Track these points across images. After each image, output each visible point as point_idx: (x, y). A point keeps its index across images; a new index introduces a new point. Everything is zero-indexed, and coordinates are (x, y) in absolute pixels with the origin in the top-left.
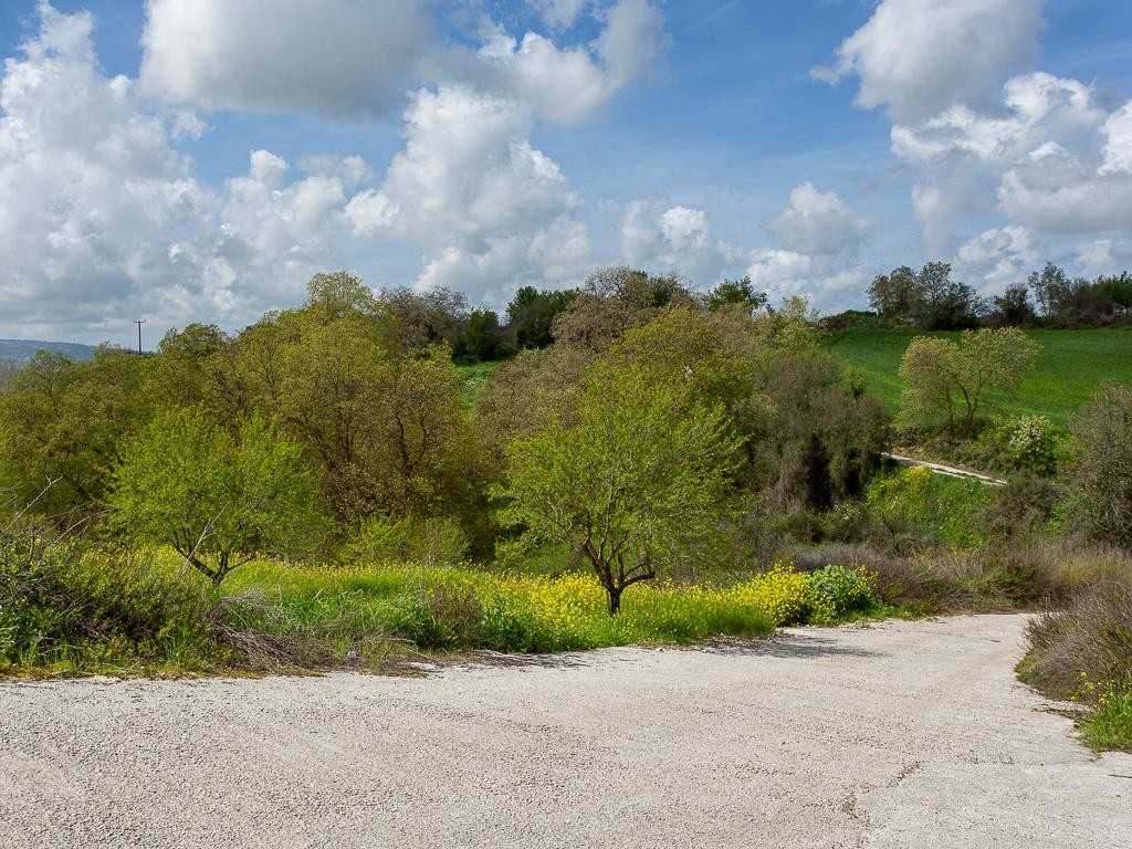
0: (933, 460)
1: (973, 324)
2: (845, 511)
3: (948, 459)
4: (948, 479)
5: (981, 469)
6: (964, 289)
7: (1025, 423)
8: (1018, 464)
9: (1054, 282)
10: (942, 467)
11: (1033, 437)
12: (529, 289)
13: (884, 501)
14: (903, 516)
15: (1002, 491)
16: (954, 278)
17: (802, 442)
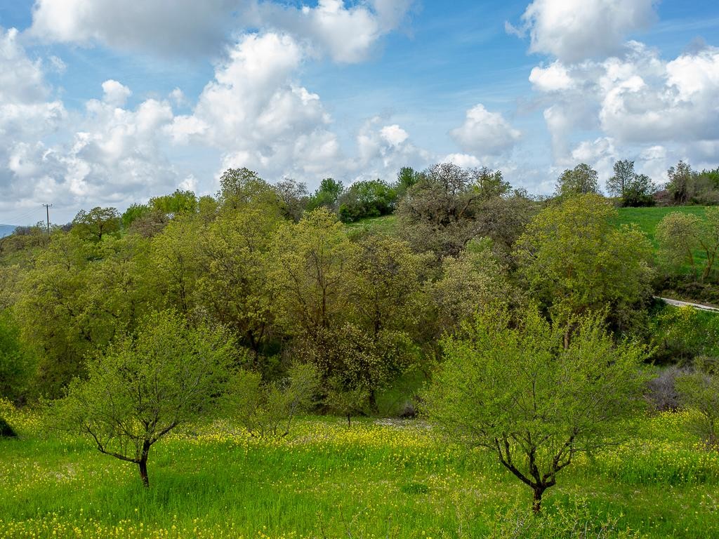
1: (649, 203)
6: (644, 178)
10: (696, 305)
12: (330, 180)
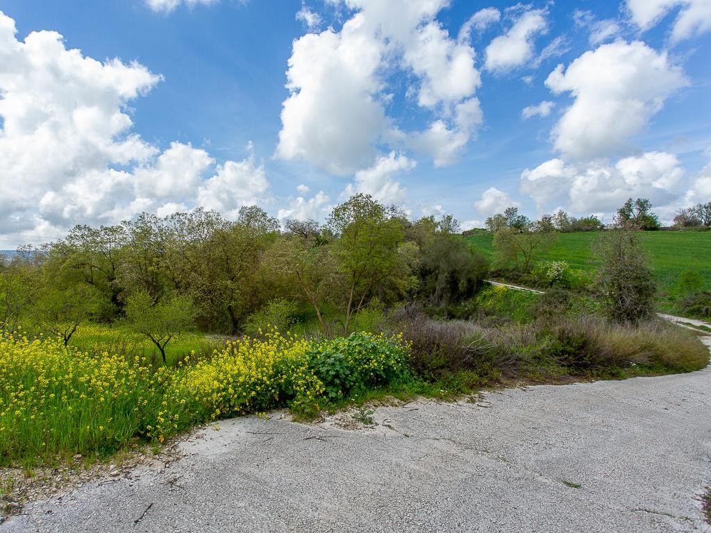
0: (509, 283)
2: (466, 305)
3: (516, 283)
4: (516, 291)
5: (532, 287)
6: (523, 218)
7: (555, 265)
8: (551, 284)
9: (563, 218)
10: (513, 286)
11: (558, 271)
13: (484, 301)
14: (494, 308)
15: (543, 296)
16: (519, 213)
17: (446, 274)
